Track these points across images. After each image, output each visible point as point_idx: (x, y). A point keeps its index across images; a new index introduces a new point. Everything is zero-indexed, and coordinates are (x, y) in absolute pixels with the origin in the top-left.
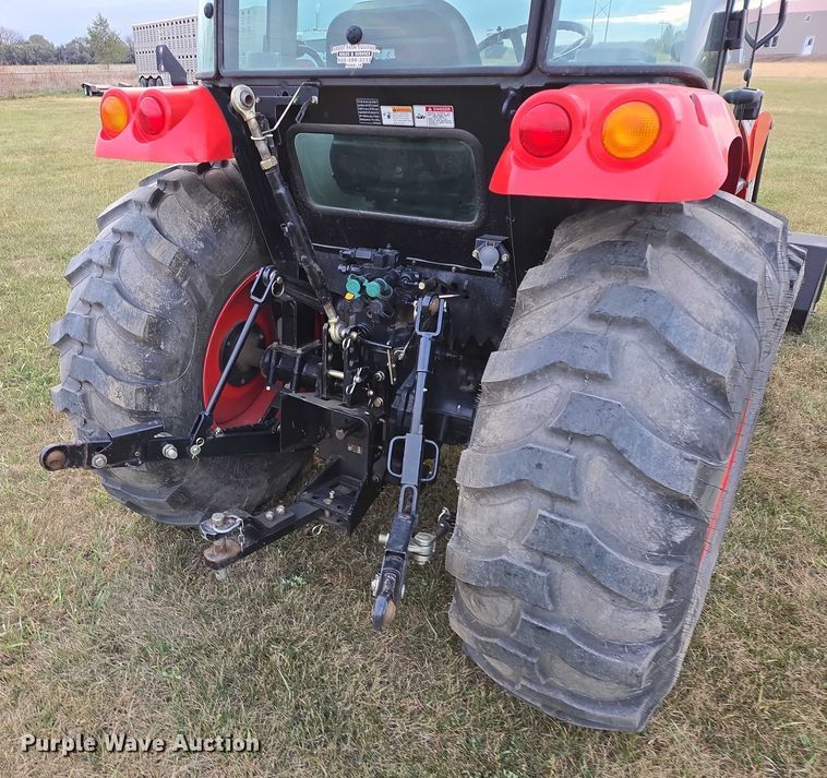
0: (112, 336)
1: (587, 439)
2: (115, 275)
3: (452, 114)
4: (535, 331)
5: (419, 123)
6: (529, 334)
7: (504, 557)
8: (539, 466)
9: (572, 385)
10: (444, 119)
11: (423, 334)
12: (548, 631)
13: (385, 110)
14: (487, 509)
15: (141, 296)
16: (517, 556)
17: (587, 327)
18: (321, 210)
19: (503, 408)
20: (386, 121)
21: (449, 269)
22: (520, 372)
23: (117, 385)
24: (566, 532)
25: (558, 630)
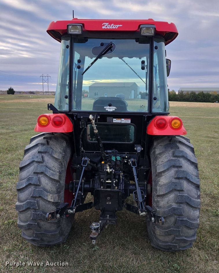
0: (47, 181)
1: (182, 178)
2: (44, 164)
3: (130, 120)
4: (164, 161)
5: (122, 122)
6: (162, 162)
7: (173, 207)
8: (176, 185)
9: (176, 169)
10: (129, 121)
11: (133, 167)
12: (183, 220)
13: (114, 119)
14: (166, 198)
15: (54, 169)
16: (175, 205)
17: (174, 158)
18: (91, 142)
19: (163, 177)
20: (114, 122)
21: (125, 153)
22: (166, 168)
23: (51, 195)
24: (184, 197)
25: (185, 219)
